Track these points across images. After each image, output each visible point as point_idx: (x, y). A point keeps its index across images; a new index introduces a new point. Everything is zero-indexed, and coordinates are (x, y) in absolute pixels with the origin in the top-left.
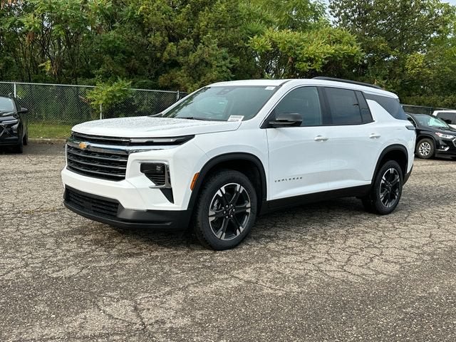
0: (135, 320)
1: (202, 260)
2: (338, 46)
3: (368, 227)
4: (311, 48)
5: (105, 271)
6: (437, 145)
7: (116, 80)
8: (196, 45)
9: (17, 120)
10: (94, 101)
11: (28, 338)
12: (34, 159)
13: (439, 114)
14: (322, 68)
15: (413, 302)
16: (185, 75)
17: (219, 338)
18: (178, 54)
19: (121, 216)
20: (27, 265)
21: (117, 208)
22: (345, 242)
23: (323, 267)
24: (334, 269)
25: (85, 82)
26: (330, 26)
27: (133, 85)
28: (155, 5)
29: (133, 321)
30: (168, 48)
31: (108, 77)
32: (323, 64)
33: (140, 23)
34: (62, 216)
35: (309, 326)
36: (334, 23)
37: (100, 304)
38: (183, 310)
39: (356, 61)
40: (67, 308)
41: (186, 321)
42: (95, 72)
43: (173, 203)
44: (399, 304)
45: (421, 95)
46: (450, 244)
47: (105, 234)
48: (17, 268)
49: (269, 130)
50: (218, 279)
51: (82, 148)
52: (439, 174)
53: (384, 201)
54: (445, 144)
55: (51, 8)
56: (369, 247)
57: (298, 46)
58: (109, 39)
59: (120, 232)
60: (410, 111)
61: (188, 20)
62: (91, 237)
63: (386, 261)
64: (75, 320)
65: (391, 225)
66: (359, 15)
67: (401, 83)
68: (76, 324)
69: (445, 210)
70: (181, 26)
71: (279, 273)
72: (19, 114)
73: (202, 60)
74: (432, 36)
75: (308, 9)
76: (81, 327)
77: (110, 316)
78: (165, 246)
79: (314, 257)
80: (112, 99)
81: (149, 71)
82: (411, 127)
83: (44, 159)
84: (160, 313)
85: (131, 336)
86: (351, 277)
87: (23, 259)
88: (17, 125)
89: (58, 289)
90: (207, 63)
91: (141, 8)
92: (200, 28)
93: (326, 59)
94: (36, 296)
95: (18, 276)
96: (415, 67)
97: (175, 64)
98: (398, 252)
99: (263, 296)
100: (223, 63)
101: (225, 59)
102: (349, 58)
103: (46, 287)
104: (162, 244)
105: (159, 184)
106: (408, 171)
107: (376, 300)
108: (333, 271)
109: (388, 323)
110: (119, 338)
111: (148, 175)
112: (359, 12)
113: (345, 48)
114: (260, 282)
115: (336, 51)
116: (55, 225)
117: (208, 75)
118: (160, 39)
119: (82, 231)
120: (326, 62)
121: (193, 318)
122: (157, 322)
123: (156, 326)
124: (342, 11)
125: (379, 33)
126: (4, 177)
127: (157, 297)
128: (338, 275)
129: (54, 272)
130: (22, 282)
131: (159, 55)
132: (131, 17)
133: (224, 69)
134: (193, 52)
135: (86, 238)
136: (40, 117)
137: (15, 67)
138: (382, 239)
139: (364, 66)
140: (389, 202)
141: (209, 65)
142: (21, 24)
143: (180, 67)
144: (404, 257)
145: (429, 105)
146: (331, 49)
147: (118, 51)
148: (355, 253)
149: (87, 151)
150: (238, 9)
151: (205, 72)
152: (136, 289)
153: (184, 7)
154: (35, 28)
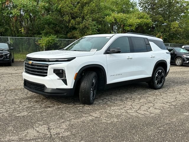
0: (48, 133)
1: (79, 108)
2: (142, 20)
3: (150, 95)
4: (131, 21)
5: (38, 113)
6: (183, 60)
7: (50, 35)
8: (83, 20)
9: (9, 52)
10: (41, 44)
11: (3, 141)
12: (16, 68)
13: (184, 47)
14: (135, 29)
15: (164, 125)
16: (78, 33)
17: (81, 140)
18: (75, 24)
19: (46, 91)
20: (7, 111)
21: (44, 88)
22: (139, 101)
23: (128, 111)
24: (133, 112)
25: (37, 36)
26: (139, 11)
27: (57, 37)
28: (66, 4)
29: (47, 134)
30: (71, 22)
31: (47, 34)
32: (136, 27)
33: (60, 12)
34: (24, 91)
35: (119, 135)
36: (140, 10)
37: (34, 127)
38: (68, 129)
39: (149, 26)
40: (21, 128)
41: (69, 133)
42: (41, 32)
43: (67, 85)
44: (158, 126)
45: (177, 39)
46: (184, 101)
47: (40, 98)
48: (3, 113)
49: (107, 55)
50: (84, 116)
51: (30, 63)
52: (184, 72)
53: (157, 84)
54: (187, 60)
55: (24, 7)
56: (149, 103)
57: (125, 20)
58: (47, 19)
59: (47, 98)
60: (173, 46)
61: (80, 10)
62: (35, 100)
63: (155, 108)
64: (24, 133)
65: (160, 94)
66: (151, 6)
67: (169, 35)
68: (23, 135)
69: (183, 87)
70: (76, 12)
71: (110, 114)
72: (10, 50)
73: (86, 26)
74: (182, 14)
75: (129, 4)
76: (26, 136)
77: (38, 132)
78: (64, 103)
79: (125, 107)
80: (48, 43)
81: (64, 31)
82: (168, 52)
83: (20, 68)
84: (58, 130)
85: (45, 139)
86: (139, 115)
87: (6, 109)
88: (9, 55)
89: (18, 121)
90: (87, 28)
91: (60, 5)
92: (84, 13)
93: (137, 25)
94: (9, 124)
95: (3, 115)
96: (175, 28)
97: (74, 28)
98: (161, 105)
99: (102, 123)
100: (94, 27)
101: (95, 26)
102: (147, 25)
103: (14, 120)
104: (63, 102)
105: (61, 78)
106: (167, 71)
107: (149, 124)
108: (132, 113)
109: (152, 134)
110: (40, 140)
111: (57, 74)
112: (151, 5)
113: (145, 20)
114: (102, 117)
115: (141, 21)
116: (21, 95)
117: (88, 32)
118: (68, 18)
119: (31, 97)
120: (137, 26)
121: (72, 132)
122: (56, 134)
123: (56, 136)
124: (144, 5)
125: (159, 14)
126: (2, 76)
127: (58, 124)
128: (134, 114)
129: (17, 114)
130: (4, 118)
131: (68, 24)
132: (56, 10)
133: (95, 30)
134: (82, 23)
135: (32, 100)
136: (20, 51)
137: (9, 31)
138: (155, 99)
139: (153, 28)
140: (159, 84)
141: (88, 28)
142: (11, 13)
143: (77, 29)
144: (163, 107)
145: (181, 43)
146: (139, 21)
147: (51, 23)
148: (143, 105)
149: (32, 65)
150: (100, 5)
151: (87, 31)
152: (50, 121)
153: (78, 5)
154: (17, 15)
